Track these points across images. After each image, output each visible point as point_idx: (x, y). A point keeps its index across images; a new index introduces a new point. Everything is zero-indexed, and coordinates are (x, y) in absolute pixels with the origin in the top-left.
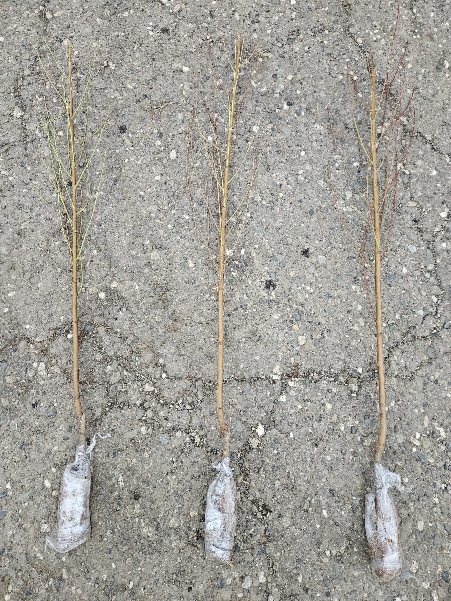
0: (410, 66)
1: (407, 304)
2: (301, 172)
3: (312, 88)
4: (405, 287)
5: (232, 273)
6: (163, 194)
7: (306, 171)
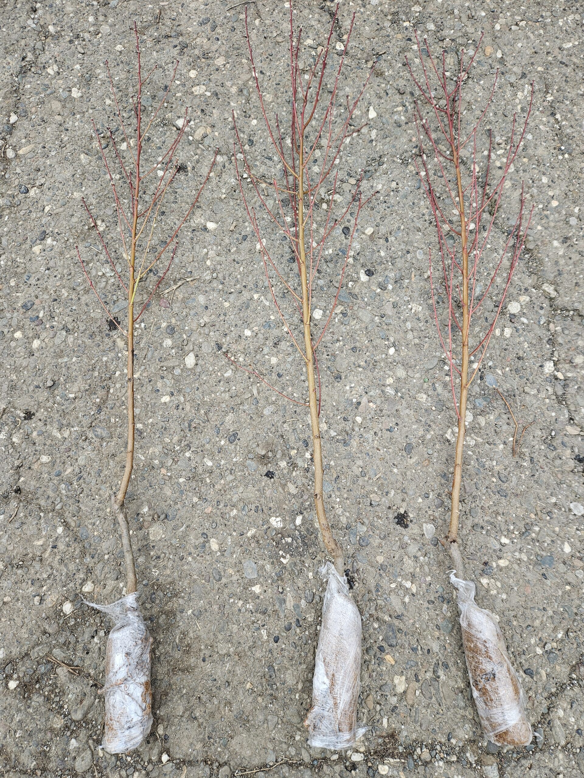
0: (555, 203)
1: (575, 610)
2: (390, 381)
3: (403, 246)
4: (570, 580)
5: (282, 559)
6: (173, 426)
7: (398, 379)
